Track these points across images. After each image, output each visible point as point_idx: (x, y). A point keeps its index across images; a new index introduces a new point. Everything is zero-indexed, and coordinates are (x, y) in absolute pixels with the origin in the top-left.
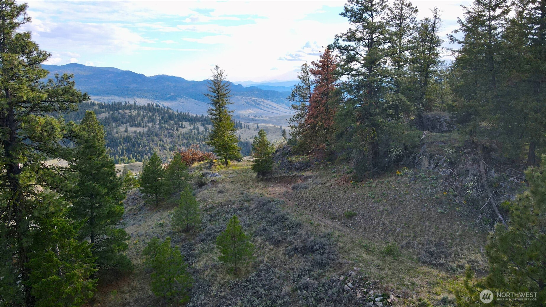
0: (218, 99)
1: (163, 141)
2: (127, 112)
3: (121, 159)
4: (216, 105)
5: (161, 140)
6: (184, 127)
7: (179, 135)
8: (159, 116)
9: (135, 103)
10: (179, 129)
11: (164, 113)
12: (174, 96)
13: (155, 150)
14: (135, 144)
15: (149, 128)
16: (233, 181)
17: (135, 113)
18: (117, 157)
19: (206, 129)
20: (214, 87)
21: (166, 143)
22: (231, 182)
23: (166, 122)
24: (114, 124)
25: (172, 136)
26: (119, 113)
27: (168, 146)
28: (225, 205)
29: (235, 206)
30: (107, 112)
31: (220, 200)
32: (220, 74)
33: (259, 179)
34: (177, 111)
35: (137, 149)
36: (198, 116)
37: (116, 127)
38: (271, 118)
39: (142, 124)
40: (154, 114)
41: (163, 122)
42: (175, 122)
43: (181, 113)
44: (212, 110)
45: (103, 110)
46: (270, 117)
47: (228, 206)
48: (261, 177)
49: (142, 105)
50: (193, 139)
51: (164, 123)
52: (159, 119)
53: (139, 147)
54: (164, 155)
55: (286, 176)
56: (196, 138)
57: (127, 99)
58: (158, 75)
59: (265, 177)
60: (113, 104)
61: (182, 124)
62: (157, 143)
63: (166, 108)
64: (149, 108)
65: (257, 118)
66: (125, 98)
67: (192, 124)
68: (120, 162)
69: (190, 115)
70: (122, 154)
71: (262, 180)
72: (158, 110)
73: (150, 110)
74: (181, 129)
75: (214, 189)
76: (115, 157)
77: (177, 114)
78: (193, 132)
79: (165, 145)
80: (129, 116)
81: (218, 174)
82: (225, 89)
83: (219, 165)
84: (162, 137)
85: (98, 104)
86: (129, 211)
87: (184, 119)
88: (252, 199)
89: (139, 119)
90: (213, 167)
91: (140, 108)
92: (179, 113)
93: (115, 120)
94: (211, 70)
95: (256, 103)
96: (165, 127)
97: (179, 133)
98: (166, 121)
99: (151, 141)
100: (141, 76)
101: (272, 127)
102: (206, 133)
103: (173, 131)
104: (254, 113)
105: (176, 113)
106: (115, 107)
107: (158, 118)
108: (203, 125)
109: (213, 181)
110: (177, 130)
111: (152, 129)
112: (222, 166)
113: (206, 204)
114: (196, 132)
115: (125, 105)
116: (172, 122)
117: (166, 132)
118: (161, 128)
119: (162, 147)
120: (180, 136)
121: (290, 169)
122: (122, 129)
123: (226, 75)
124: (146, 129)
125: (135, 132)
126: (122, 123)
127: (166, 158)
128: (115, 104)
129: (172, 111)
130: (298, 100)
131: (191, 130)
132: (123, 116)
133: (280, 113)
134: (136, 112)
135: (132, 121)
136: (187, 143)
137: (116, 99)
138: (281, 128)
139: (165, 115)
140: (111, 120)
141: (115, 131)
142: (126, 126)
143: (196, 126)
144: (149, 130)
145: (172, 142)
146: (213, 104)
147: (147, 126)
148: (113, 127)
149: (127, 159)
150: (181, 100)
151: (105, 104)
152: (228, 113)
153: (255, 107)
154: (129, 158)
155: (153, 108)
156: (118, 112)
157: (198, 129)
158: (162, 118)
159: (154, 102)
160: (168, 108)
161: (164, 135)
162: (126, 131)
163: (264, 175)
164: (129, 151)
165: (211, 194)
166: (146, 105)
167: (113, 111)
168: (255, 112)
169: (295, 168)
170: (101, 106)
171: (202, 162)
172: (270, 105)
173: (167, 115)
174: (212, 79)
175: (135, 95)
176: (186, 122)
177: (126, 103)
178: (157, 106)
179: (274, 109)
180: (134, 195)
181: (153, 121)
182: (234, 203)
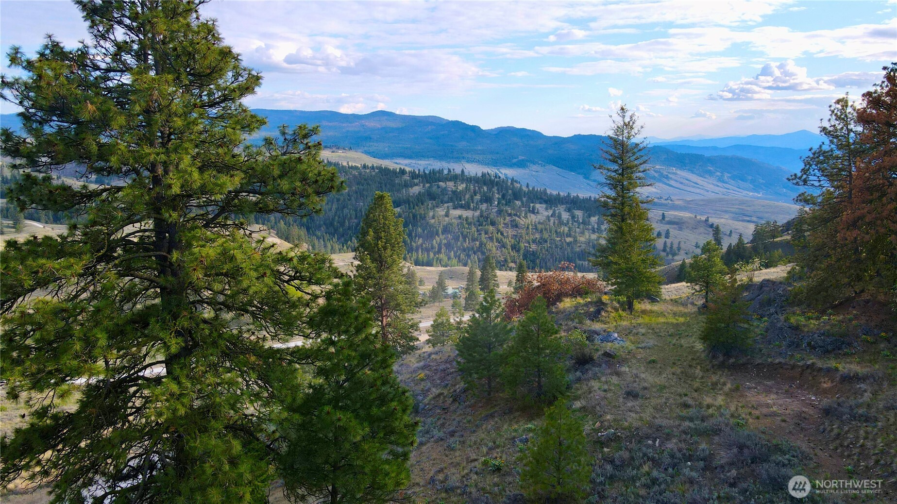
0: (622, 174)
1: (502, 234)
2: (450, 184)
3: (438, 258)
4: (615, 188)
5: (498, 231)
6: (538, 213)
7: (528, 225)
8: (498, 193)
9: (463, 171)
10: (529, 215)
11: (507, 189)
12: (523, 160)
13: (488, 247)
14: (459, 236)
15: (482, 212)
16: (654, 361)
17: (462, 187)
18: (432, 255)
19: (573, 217)
20: (613, 151)
21: (507, 237)
22: (650, 362)
23: (508, 203)
24: (430, 203)
25: (516, 226)
26: (438, 187)
27: (509, 242)
28: (648, 438)
29: (671, 445)
30: (422, 185)
31: (632, 419)
32: (628, 126)
33: (715, 362)
34: (527, 186)
35: (461, 243)
36: (562, 194)
37: (433, 208)
38: (689, 202)
39: (472, 204)
40: (490, 190)
41: (504, 202)
42: (522, 202)
43: (533, 188)
44: (608, 197)
45: (416, 181)
46: (686, 200)
47: (654, 441)
48: (721, 358)
49: (473, 174)
50: (551, 232)
51: (506, 205)
52: (498, 198)
53: (465, 241)
54: (502, 257)
55: (785, 364)
56: (556, 232)
57: (452, 164)
58: (501, 127)
59: (732, 360)
60: (430, 172)
61: (534, 208)
62: (493, 236)
63: (510, 181)
64: (485, 180)
65: (663, 201)
66: (449, 162)
67: (551, 208)
68: (435, 263)
69: (549, 191)
70: (439, 252)
71: (722, 366)
72: (497, 184)
73: (485, 184)
74: (532, 215)
75: (615, 379)
76: (428, 255)
77: (527, 190)
78: (552, 221)
79: (504, 240)
80: (452, 191)
81: (616, 335)
82: (636, 155)
83: (616, 310)
84: (501, 227)
85: (410, 172)
86: (434, 398)
87: (538, 198)
88: (717, 431)
89: (467, 196)
90: (603, 314)
91: (470, 180)
92: (531, 189)
93: (432, 196)
94: (611, 116)
95: (662, 175)
96: (506, 211)
97: (528, 221)
98: (510, 202)
99: (483, 232)
100: (475, 129)
101: (690, 218)
102: (572, 224)
103: (519, 217)
104: (657, 193)
105: (525, 188)
106: (432, 177)
107: (497, 196)
108: (569, 210)
109: (607, 354)
110: (526, 217)
111: (485, 214)
112: (624, 314)
113: (598, 424)
114: (556, 222)
115: (448, 174)
116: (518, 203)
117: (508, 218)
118: (500, 212)
119: (499, 243)
120: (530, 227)
121: (795, 345)
122: (441, 211)
123: (642, 127)
124: (477, 213)
125: (460, 217)
126: (443, 202)
127: (506, 260)
128: (433, 172)
129: (518, 185)
130: (816, 184)
131: (548, 218)
132: (444, 191)
133: (706, 193)
134: (464, 185)
135: (456, 199)
136: (541, 238)
137: (436, 165)
138: (707, 220)
139: (508, 192)
140: (426, 197)
141: (431, 214)
142: (448, 207)
143: (557, 212)
144: (481, 216)
145: (516, 236)
146: (610, 184)
147: (478, 209)
148: (428, 208)
149: (445, 259)
150: (534, 167)
151: (419, 172)
152: (640, 204)
153: (660, 181)
154: (449, 258)
155: (490, 180)
156: (438, 185)
157: (560, 217)
158: (503, 196)
159: (491, 171)
160: (513, 180)
161: (504, 224)
162: (447, 215)
163: (727, 355)
164: (448, 246)
165: (609, 395)
166: (480, 175)
167: (430, 183)
168: (659, 191)
169: (809, 344)
170: (414, 175)
171: (580, 300)
172: (687, 180)
173: (510, 192)
174: (611, 133)
175: (463, 158)
176: (541, 203)
177: (449, 171)
178: (496, 177)
179: (694, 187)
180: (446, 362)
181: (487, 200)
182: (668, 437)
